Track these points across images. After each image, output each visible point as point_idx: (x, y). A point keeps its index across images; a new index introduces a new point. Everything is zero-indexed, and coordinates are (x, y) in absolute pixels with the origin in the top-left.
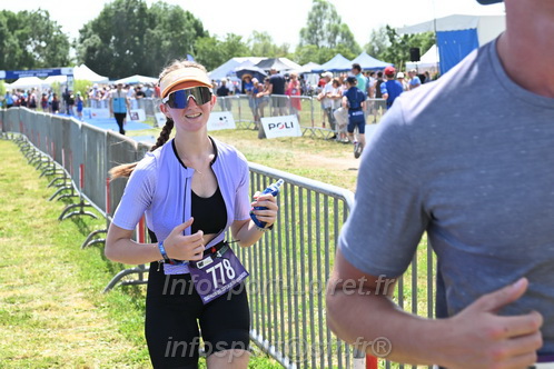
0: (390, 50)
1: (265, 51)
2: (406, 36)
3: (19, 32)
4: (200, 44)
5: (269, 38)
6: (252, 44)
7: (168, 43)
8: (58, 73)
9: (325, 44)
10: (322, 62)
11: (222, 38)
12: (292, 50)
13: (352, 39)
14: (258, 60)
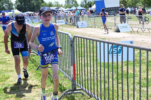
0: (85, 5)
1: (57, 5)
2: (89, 2)
3: (2, 2)
4: (43, 4)
5: (58, 3)
6: (54, 4)
7: (35, 4)
8: (11, 11)
9: (71, 4)
10: (70, 8)
11: (48, 3)
12: (63, 5)
13: (77, 3)
14: (56, 8)
